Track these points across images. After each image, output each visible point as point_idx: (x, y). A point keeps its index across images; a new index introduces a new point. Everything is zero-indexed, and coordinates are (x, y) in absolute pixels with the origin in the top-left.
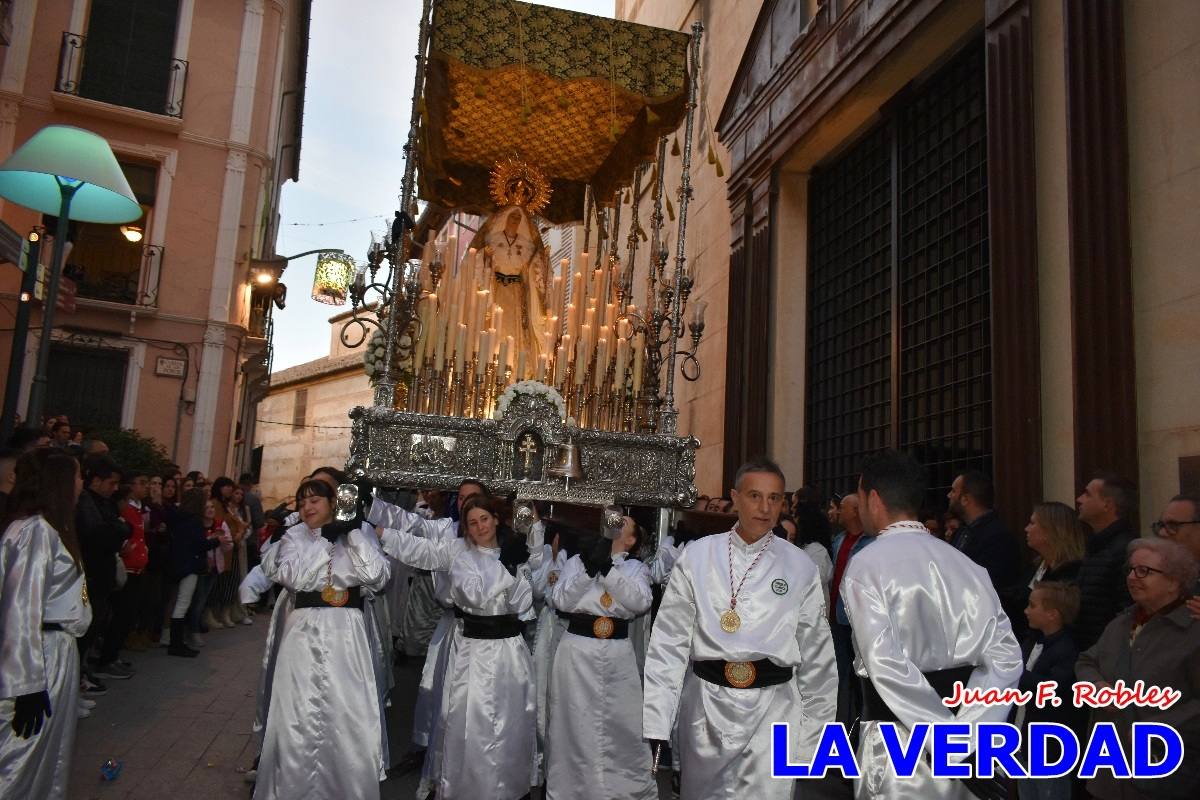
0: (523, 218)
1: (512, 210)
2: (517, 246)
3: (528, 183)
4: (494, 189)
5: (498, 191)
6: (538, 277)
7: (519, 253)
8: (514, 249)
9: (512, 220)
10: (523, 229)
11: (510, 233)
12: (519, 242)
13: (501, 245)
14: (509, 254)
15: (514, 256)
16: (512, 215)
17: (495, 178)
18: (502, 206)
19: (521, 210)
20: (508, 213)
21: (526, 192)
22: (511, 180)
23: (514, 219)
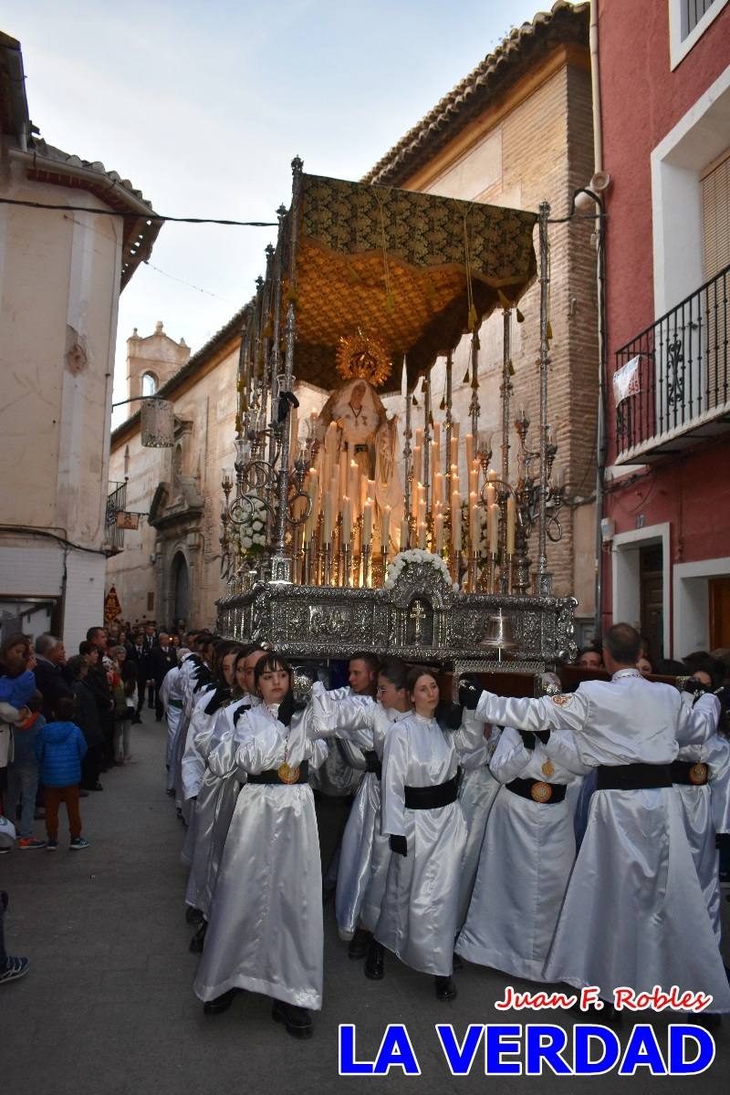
0: (368, 390)
1: (357, 383)
2: (363, 417)
3: (371, 357)
4: (340, 364)
5: (344, 365)
6: (386, 445)
7: (365, 424)
8: (360, 419)
9: (358, 393)
10: (367, 400)
11: (355, 405)
12: (364, 413)
13: (348, 416)
14: (356, 424)
15: (361, 426)
16: (357, 388)
17: (340, 353)
18: (346, 380)
19: (365, 383)
20: (353, 386)
21: (369, 366)
22: (354, 355)
23: (359, 391)
